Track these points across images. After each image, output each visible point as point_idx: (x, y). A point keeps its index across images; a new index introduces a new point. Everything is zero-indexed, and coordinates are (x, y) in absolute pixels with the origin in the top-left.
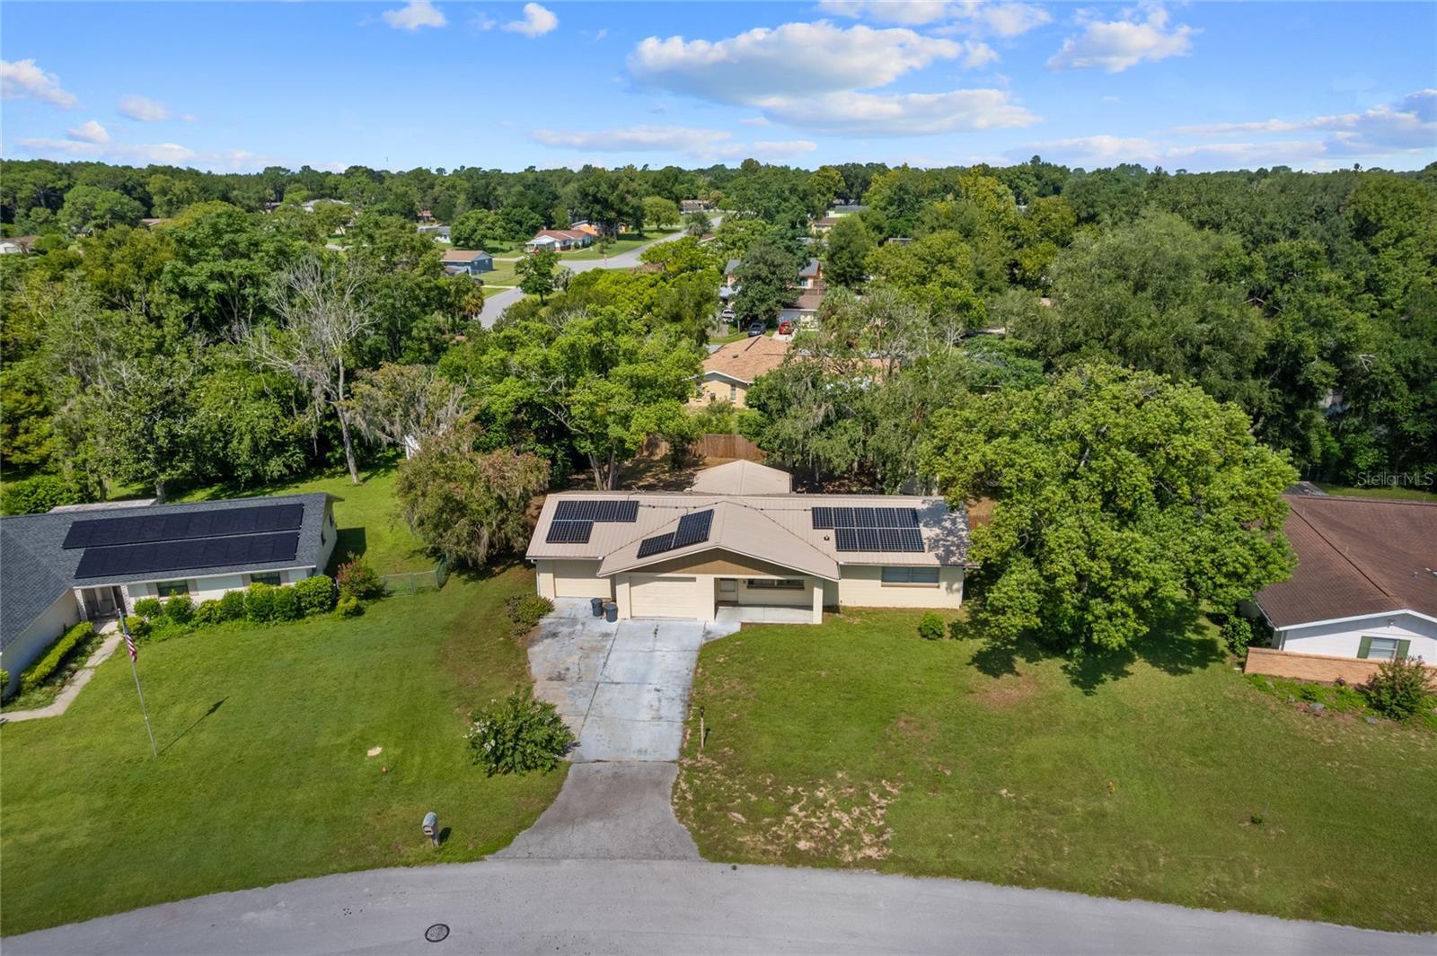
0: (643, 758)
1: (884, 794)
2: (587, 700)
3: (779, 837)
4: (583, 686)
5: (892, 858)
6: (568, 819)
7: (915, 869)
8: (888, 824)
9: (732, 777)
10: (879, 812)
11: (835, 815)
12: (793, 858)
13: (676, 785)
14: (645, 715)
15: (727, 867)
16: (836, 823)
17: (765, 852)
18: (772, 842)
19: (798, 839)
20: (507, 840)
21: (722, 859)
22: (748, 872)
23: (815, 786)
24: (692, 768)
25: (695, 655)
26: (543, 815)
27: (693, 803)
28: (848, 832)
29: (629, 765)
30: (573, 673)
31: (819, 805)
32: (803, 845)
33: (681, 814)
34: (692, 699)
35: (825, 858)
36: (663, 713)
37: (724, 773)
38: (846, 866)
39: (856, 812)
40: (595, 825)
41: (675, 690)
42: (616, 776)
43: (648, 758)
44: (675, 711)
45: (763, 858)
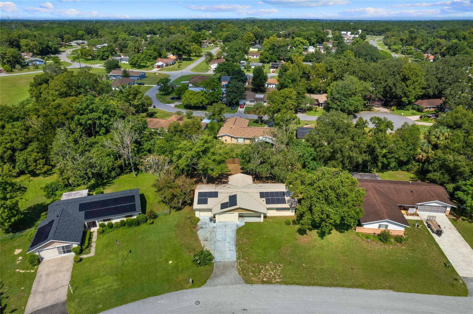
0: (229, 260)
1: (280, 267)
2: (214, 246)
3: (260, 278)
4: (212, 242)
5: (282, 281)
7: (287, 283)
8: (281, 274)
9: (248, 264)
10: (279, 271)
11: (270, 272)
12: (263, 282)
13: (237, 267)
14: (227, 249)
17: (257, 281)
18: (258, 279)
19: (263, 278)
20: (205, 282)
21: (249, 283)
22: (255, 286)
24: (240, 263)
25: (235, 232)
26: (211, 276)
28: (273, 276)
29: (226, 262)
30: (209, 239)
33: (240, 274)
34: (237, 245)
35: (269, 282)
36: (231, 249)
37: (246, 263)
38: (274, 283)
39: (274, 271)
41: (233, 242)
42: (224, 265)
45: (257, 283)
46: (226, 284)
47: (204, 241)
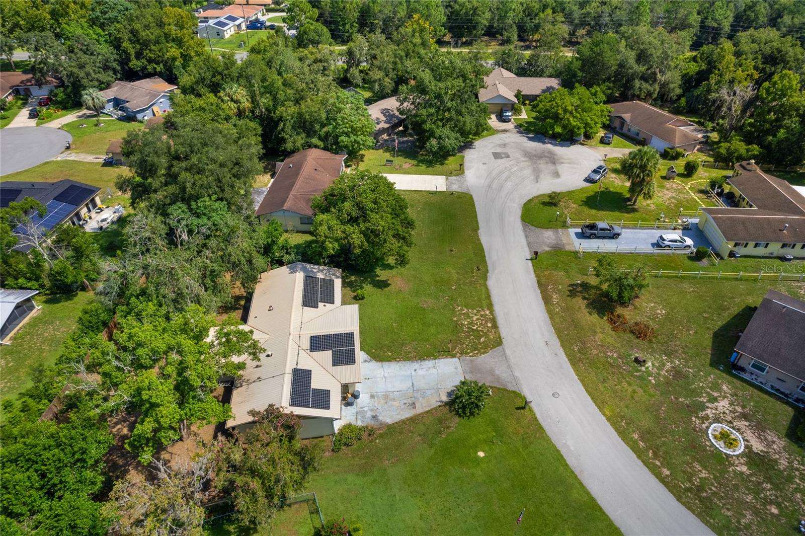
1: (462, 310)
2: (427, 391)
3: (488, 330)
5: (488, 309)
6: (498, 379)
7: (490, 305)
8: (475, 309)
9: (464, 343)
10: (470, 311)
11: (475, 319)
12: (495, 326)
13: (471, 356)
14: (434, 371)
15: (504, 341)
16: (477, 319)
17: (495, 333)
18: (491, 331)
19: (487, 326)
20: (514, 392)
21: (501, 341)
22: (503, 335)
23: (463, 325)
24: (461, 354)
26: (498, 386)
27: (479, 350)
29: (465, 370)
31: (471, 323)
32: (490, 325)
33: (485, 352)
34: (420, 359)
36: (431, 366)
37: (462, 345)
40: (497, 372)
41: (416, 365)
42: (471, 372)
43: (459, 366)
44: (429, 363)
46: (509, 367)
47: (415, 408)
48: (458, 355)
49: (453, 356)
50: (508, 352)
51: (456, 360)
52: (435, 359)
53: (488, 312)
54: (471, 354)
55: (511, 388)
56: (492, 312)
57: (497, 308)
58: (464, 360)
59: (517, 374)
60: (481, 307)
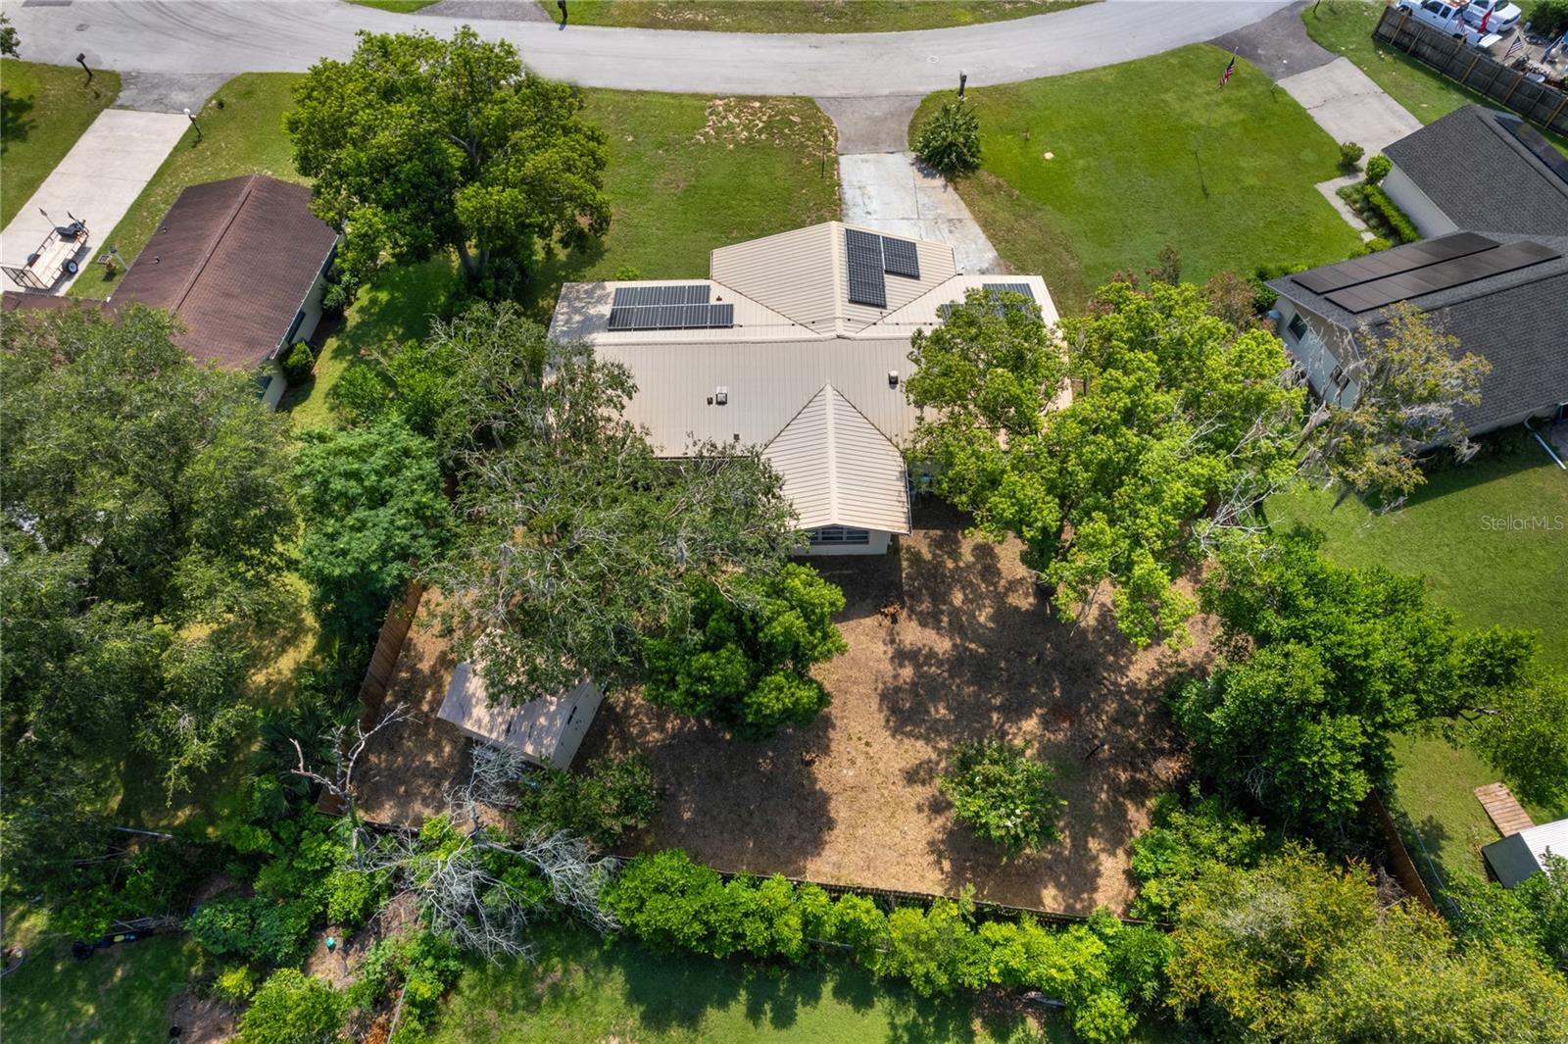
0: (864, 157)
4: (931, 215)
5: (708, 101)
6: (895, 115)
8: (706, 118)
10: (710, 124)
12: (761, 99)
13: (836, 139)
15: (800, 94)
17: (778, 102)
18: (775, 107)
20: (924, 104)
21: (801, 98)
22: (786, 92)
24: (829, 150)
26: (911, 117)
28: (731, 112)
29: (871, 151)
31: (746, 128)
32: (757, 104)
33: (828, 120)
35: (746, 99)
38: (733, 96)
40: (878, 113)
42: (877, 144)
43: (859, 157)
44: (850, 194)
45: (779, 99)
46: (869, 98)
47: (960, 221)
48: (832, 154)
49: (836, 161)
50: (830, 93)
51: (842, 159)
52: (840, 185)
53: (718, 102)
54: (831, 138)
55: (917, 103)
56: (715, 97)
57: (707, 89)
58: (846, 148)
59: (885, 92)
60: (703, 108)
